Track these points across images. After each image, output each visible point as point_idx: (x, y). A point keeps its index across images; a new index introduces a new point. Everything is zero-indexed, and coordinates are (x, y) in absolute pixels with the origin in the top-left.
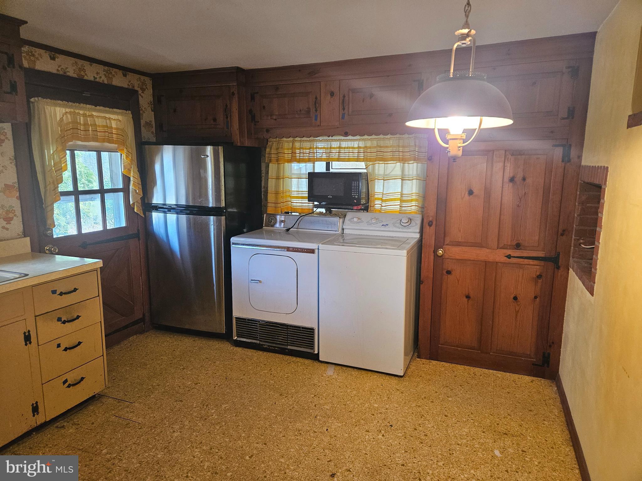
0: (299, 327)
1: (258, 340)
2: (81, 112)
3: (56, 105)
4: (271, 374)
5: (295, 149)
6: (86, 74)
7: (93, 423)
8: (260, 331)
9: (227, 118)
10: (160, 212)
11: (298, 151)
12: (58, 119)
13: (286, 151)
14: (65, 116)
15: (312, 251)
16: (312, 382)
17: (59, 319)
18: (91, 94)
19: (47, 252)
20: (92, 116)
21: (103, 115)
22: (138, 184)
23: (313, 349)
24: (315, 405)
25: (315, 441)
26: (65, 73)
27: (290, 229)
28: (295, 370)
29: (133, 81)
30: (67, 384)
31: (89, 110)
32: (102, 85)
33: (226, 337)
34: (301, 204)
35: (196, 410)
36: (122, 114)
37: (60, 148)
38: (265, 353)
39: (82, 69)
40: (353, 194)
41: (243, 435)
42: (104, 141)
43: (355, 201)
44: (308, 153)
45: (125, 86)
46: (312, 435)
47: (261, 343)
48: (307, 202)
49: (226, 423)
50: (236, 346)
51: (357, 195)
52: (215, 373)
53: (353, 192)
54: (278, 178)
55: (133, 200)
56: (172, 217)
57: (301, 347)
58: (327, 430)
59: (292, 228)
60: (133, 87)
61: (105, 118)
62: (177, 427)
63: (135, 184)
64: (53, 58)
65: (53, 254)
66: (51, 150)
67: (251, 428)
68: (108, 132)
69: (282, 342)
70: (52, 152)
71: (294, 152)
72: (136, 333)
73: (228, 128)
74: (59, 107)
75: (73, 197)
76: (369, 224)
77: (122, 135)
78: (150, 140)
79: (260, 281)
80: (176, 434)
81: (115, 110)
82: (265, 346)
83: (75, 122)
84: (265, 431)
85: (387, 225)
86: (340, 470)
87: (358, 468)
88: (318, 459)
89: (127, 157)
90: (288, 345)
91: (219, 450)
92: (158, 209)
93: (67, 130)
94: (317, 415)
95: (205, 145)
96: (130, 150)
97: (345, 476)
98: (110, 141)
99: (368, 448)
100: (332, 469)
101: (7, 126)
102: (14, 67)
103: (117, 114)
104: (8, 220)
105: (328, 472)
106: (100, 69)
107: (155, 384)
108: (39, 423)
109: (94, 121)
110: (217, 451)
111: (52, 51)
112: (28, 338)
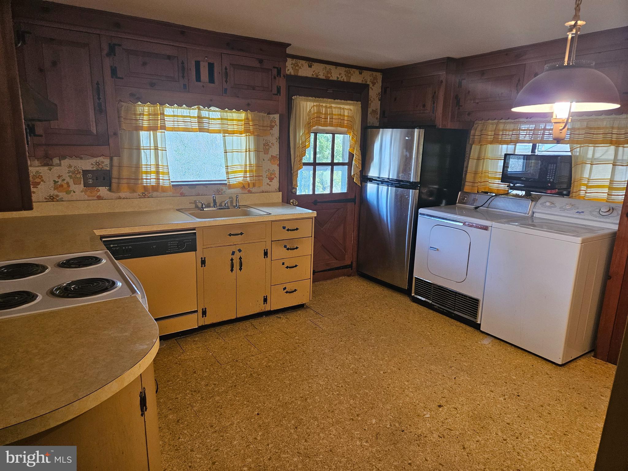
0: (468, 297)
1: (431, 300)
2: (324, 105)
3: (307, 101)
4: (431, 328)
5: (499, 130)
6: (331, 76)
7: (297, 321)
8: (433, 293)
9: (434, 103)
10: (375, 183)
11: (501, 133)
12: (308, 110)
13: (490, 133)
14: (313, 108)
15: (486, 228)
16: (464, 344)
17: (285, 247)
18: (333, 91)
19: (291, 203)
20: (331, 107)
21: (339, 106)
22: (359, 159)
23: (476, 319)
24: (456, 360)
25: (440, 381)
26: (317, 76)
27: (479, 207)
28: (454, 331)
29: (367, 77)
30: (285, 291)
31: (330, 103)
32: (343, 82)
33: (407, 292)
34: (497, 185)
35: (361, 333)
36: (353, 104)
37: (307, 131)
38: (435, 313)
39: (329, 72)
40: (548, 178)
41: (386, 359)
42: (337, 126)
43: (549, 185)
44: (511, 135)
45: (360, 82)
46: (440, 377)
47: (433, 303)
48: (500, 183)
49: (378, 347)
50: (413, 302)
51: (553, 178)
52: (387, 316)
53: (549, 175)
54: (479, 159)
55: (353, 173)
56: (383, 188)
57: (466, 315)
58: (455, 378)
59: (481, 206)
60: (366, 82)
61: (340, 108)
62: (344, 339)
63: (356, 160)
64: (310, 66)
65: (294, 205)
66: (301, 132)
67: (395, 356)
68: (340, 119)
69: (450, 306)
70: (301, 134)
71: (497, 134)
72: (344, 275)
73: (433, 113)
74: (310, 101)
75: (312, 167)
76: (562, 209)
77: (351, 121)
78: (375, 125)
79: (438, 250)
80: (342, 343)
81: (349, 102)
82: (436, 307)
83: (319, 112)
84: (404, 362)
85: (583, 212)
86: (448, 406)
87: (464, 410)
88: (435, 393)
89: (353, 138)
90: (454, 310)
91: (365, 361)
92: (373, 181)
93: (313, 119)
94: (453, 366)
95: (414, 128)
96: (356, 133)
97: (450, 410)
98: (341, 126)
99: (483, 402)
100: (442, 402)
101: (277, 116)
102: (280, 77)
103: (350, 104)
104: (271, 179)
105: (438, 403)
106: (342, 70)
107: (343, 310)
108: (266, 310)
109: (332, 111)
110: (363, 361)
111: (311, 61)
112: (266, 254)
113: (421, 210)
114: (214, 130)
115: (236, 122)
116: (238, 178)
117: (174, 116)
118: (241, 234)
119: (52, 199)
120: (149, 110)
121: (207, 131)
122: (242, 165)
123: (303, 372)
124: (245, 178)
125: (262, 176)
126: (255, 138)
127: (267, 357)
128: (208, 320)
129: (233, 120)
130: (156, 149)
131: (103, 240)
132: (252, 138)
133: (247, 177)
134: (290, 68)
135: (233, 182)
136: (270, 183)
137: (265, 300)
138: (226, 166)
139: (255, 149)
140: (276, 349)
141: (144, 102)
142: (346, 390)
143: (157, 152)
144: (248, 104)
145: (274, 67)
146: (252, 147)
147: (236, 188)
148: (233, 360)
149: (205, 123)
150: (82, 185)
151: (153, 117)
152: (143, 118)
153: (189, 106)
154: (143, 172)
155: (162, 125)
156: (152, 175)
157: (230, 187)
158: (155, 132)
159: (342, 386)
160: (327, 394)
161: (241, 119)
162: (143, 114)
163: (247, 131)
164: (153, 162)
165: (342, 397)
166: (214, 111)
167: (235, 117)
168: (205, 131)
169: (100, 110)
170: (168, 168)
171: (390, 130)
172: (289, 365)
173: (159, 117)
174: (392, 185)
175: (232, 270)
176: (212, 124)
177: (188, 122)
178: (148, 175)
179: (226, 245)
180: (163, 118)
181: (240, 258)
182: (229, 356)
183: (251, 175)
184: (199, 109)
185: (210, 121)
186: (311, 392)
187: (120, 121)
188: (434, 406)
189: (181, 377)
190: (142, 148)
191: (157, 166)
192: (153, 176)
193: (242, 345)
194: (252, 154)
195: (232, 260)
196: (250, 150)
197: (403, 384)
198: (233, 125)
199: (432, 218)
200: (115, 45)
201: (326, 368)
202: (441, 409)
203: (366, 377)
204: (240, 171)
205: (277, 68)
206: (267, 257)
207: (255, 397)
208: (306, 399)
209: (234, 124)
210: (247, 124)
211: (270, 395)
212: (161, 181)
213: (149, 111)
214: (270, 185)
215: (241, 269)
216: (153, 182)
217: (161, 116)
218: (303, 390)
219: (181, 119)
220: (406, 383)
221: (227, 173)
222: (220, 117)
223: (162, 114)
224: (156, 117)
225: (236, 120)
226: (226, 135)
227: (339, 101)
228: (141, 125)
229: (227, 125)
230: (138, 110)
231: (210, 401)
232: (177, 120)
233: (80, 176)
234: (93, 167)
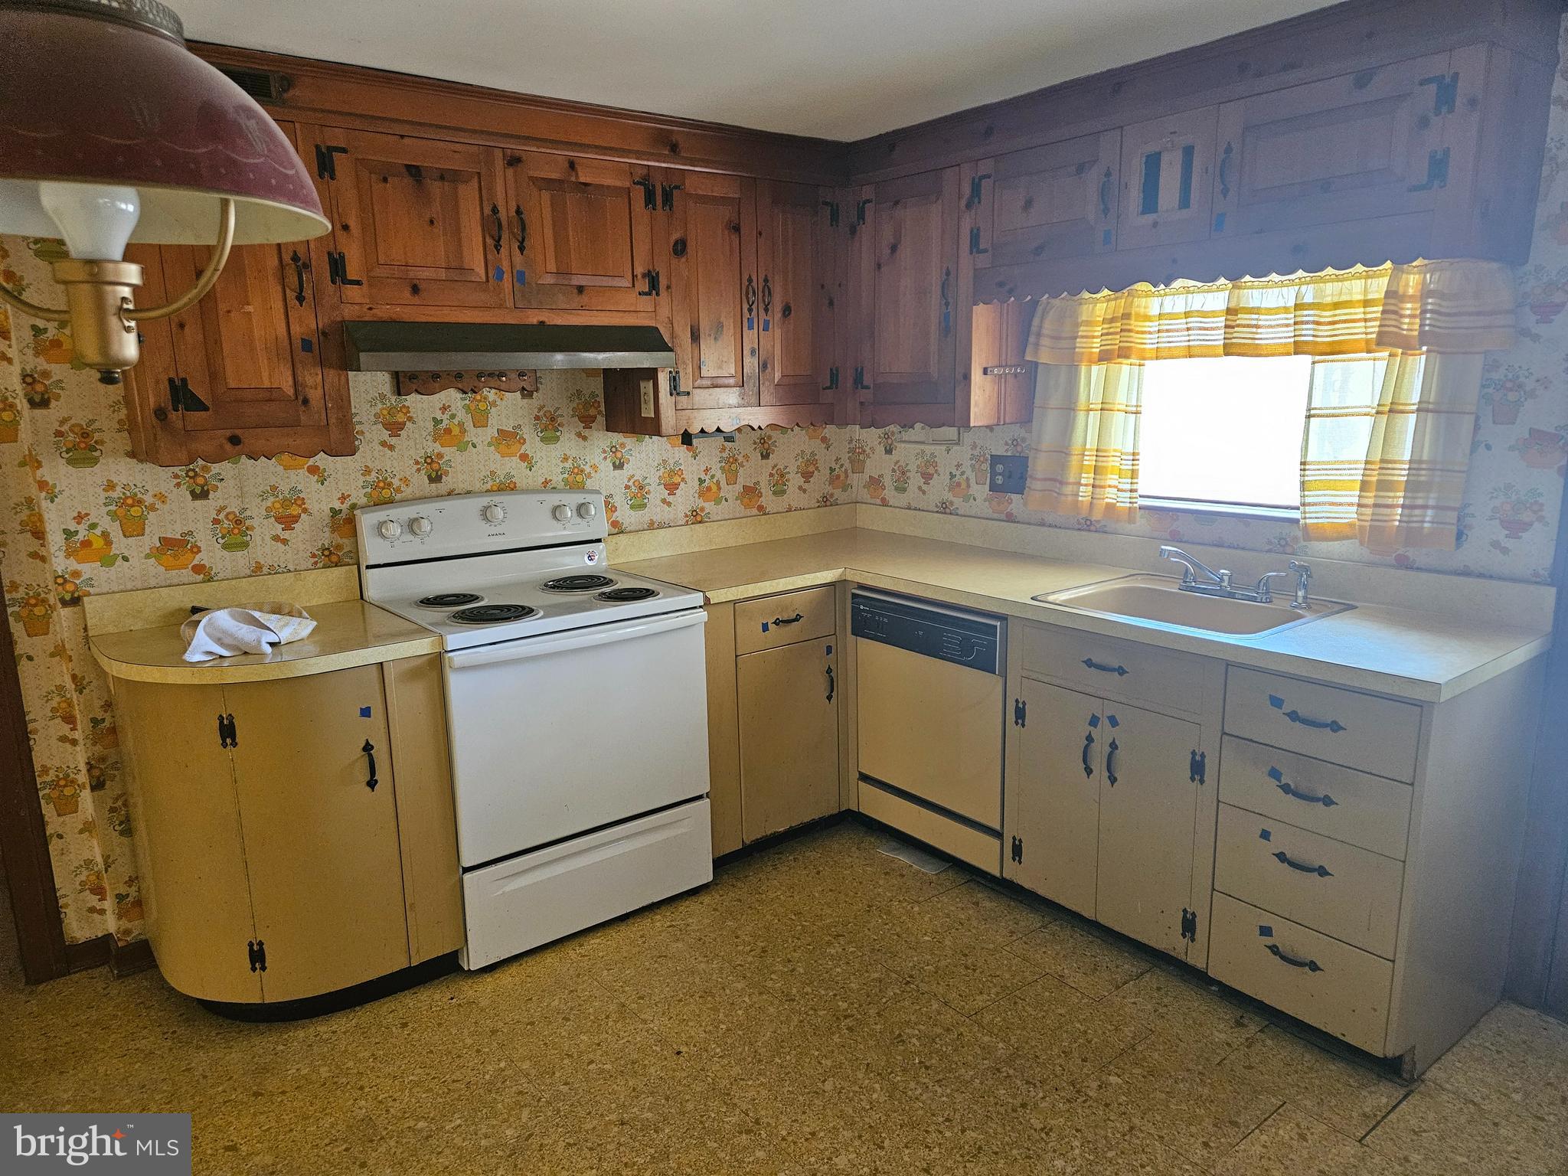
17: (1275, 774)
30: (1269, 941)
102: (1451, 110)
108: (1191, 961)
114: (1271, 345)
119: (944, 508)
121: (1245, 349)
122: (1356, 462)
124: (1373, 510)
131: (853, 591)
132: (1418, 362)
136: (1510, 543)
137: (1189, 926)
145: (1424, 82)
146: (1413, 396)
147: (1339, 540)
150: (987, 487)
158: (1109, 365)
169: (947, 328)
175: (1087, 770)
179: (1075, 688)
181: (1114, 746)
183: (1417, 502)
184: (1235, 287)
195: (1090, 739)
200: (981, 178)
205: (1440, 80)
206: (1201, 782)
209: (1341, 317)
214: (1505, 550)
215: (1111, 779)
221: (1303, 485)
226: (1319, 358)
230: (1083, 312)
232: (1167, 327)
233: (986, 466)
234: (1007, 450)
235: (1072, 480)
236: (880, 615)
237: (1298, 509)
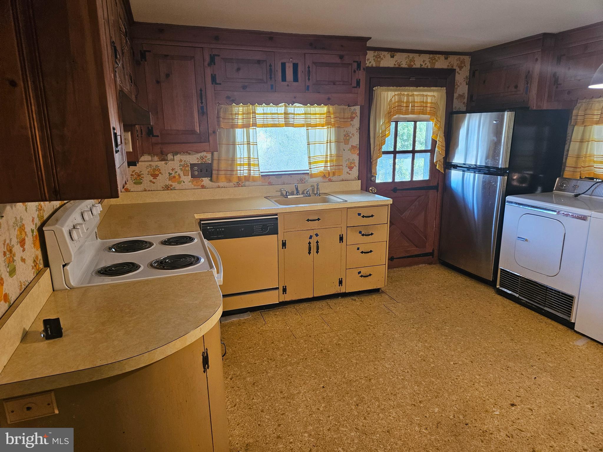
0: (559, 292)
1: (518, 294)
2: (406, 93)
3: (388, 90)
4: (515, 323)
6: (415, 64)
7: (370, 304)
8: (521, 287)
9: (527, 83)
10: (459, 170)
12: (389, 100)
13: (595, 112)
14: (394, 97)
15: (584, 218)
16: (552, 343)
17: (360, 232)
18: (416, 78)
19: (370, 191)
20: (413, 95)
21: (421, 93)
22: (442, 146)
23: (570, 317)
24: (539, 359)
25: (517, 379)
26: (399, 65)
27: (580, 194)
28: (543, 329)
29: (454, 61)
30: (360, 275)
31: (412, 91)
32: (427, 69)
33: (492, 284)
35: (436, 322)
36: (437, 91)
37: (387, 121)
38: (522, 307)
39: (412, 60)
41: (459, 350)
42: (419, 113)
45: (446, 67)
46: (518, 375)
47: (520, 297)
49: (452, 337)
50: (499, 294)
52: (467, 306)
54: (582, 141)
55: (436, 159)
56: (470, 176)
57: (559, 312)
58: (536, 378)
59: (583, 193)
60: (452, 67)
61: (423, 95)
62: (416, 326)
63: (439, 147)
64: (392, 57)
65: (373, 193)
66: (381, 122)
67: (468, 348)
68: (423, 106)
69: (540, 302)
70: (381, 124)
72: (424, 263)
73: (526, 94)
74: (391, 91)
75: (392, 155)
77: (434, 108)
78: (461, 110)
79: (526, 240)
80: (413, 330)
81: (432, 88)
82: (524, 301)
84: (478, 355)
86: (523, 406)
87: (541, 412)
88: (509, 390)
89: (435, 125)
90: (545, 306)
91: (435, 350)
92: (458, 168)
93: (393, 108)
94: (534, 365)
95: (504, 111)
96: (439, 120)
97: (524, 411)
98: (424, 113)
99: (565, 406)
100: (516, 401)
101: (358, 108)
102: (360, 70)
103: (433, 91)
104: (351, 168)
105: (511, 401)
106: (426, 57)
107: (419, 297)
108: (341, 292)
109: (414, 99)
110: (434, 350)
111: (393, 51)
112: (341, 239)
113: (509, 198)
114: (298, 124)
115: (319, 116)
116: (319, 168)
117: (264, 114)
118: (319, 219)
119: (167, 188)
120: (243, 109)
121: (291, 125)
122: (323, 156)
123: (371, 353)
124: (326, 168)
125: (342, 165)
126: (335, 130)
127: (338, 336)
128: (288, 298)
129: (316, 114)
130: (249, 144)
131: (202, 222)
132: (333, 130)
133: (327, 167)
134: (370, 59)
135: (314, 171)
136: (350, 172)
137: (341, 282)
138: (308, 157)
139: (336, 140)
140: (347, 329)
141: (238, 104)
142: (412, 376)
143: (249, 146)
144: (329, 99)
145: (354, 62)
146: (333, 139)
147: (318, 177)
148: (307, 335)
149: (291, 118)
150: (190, 177)
151: (247, 115)
152: (238, 117)
153: (276, 104)
154: (238, 165)
155: (253, 122)
156: (244, 166)
157: (312, 176)
158: (248, 129)
159: (408, 372)
160: (391, 377)
161: (323, 112)
162: (238, 114)
163: (328, 123)
164: (246, 155)
165: (406, 383)
166: (299, 107)
167: (318, 111)
168: (290, 125)
169: (203, 112)
170: (258, 160)
171: (478, 114)
172: (358, 345)
173: (251, 115)
174: (479, 171)
175: (309, 253)
176: (296, 119)
177: (275, 118)
178: (241, 167)
179: (304, 229)
180: (254, 116)
181: (317, 242)
182: (304, 331)
183: (332, 165)
184: (286, 106)
185: (295, 116)
186: (376, 374)
187: (219, 122)
188: (506, 404)
189: (261, 345)
190: (237, 143)
191: (249, 158)
192: (246, 168)
193: (316, 322)
194: (333, 145)
195: (310, 243)
196: (332, 141)
197: (474, 378)
198: (316, 119)
199: (521, 206)
200: (215, 55)
201: (395, 352)
202: (513, 408)
203: (434, 365)
204: (322, 162)
205: (357, 62)
206: (342, 242)
207: (323, 371)
208: (370, 380)
209: (317, 117)
210: (328, 117)
211: (336, 371)
212: (252, 171)
213: (243, 111)
214: (349, 174)
215: (317, 252)
216: (246, 173)
217: (253, 114)
218: (368, 370)
219: (269, 116)
220: (478, 377)
221: (310, 163)
222: (304, 112)
223: (254, 113)
224: (249, 115)
225: (318, 114)
226: (309, 128)
227: (421, 88)
228: (236, 123)
229: (310, 119)
230: (234, 110)
231: (283, 369)
232: (266, 117)
233: (189, 168)
234: (198, 161)
235: (235, 169)
236: (222, 228)
237: (308, 170)
